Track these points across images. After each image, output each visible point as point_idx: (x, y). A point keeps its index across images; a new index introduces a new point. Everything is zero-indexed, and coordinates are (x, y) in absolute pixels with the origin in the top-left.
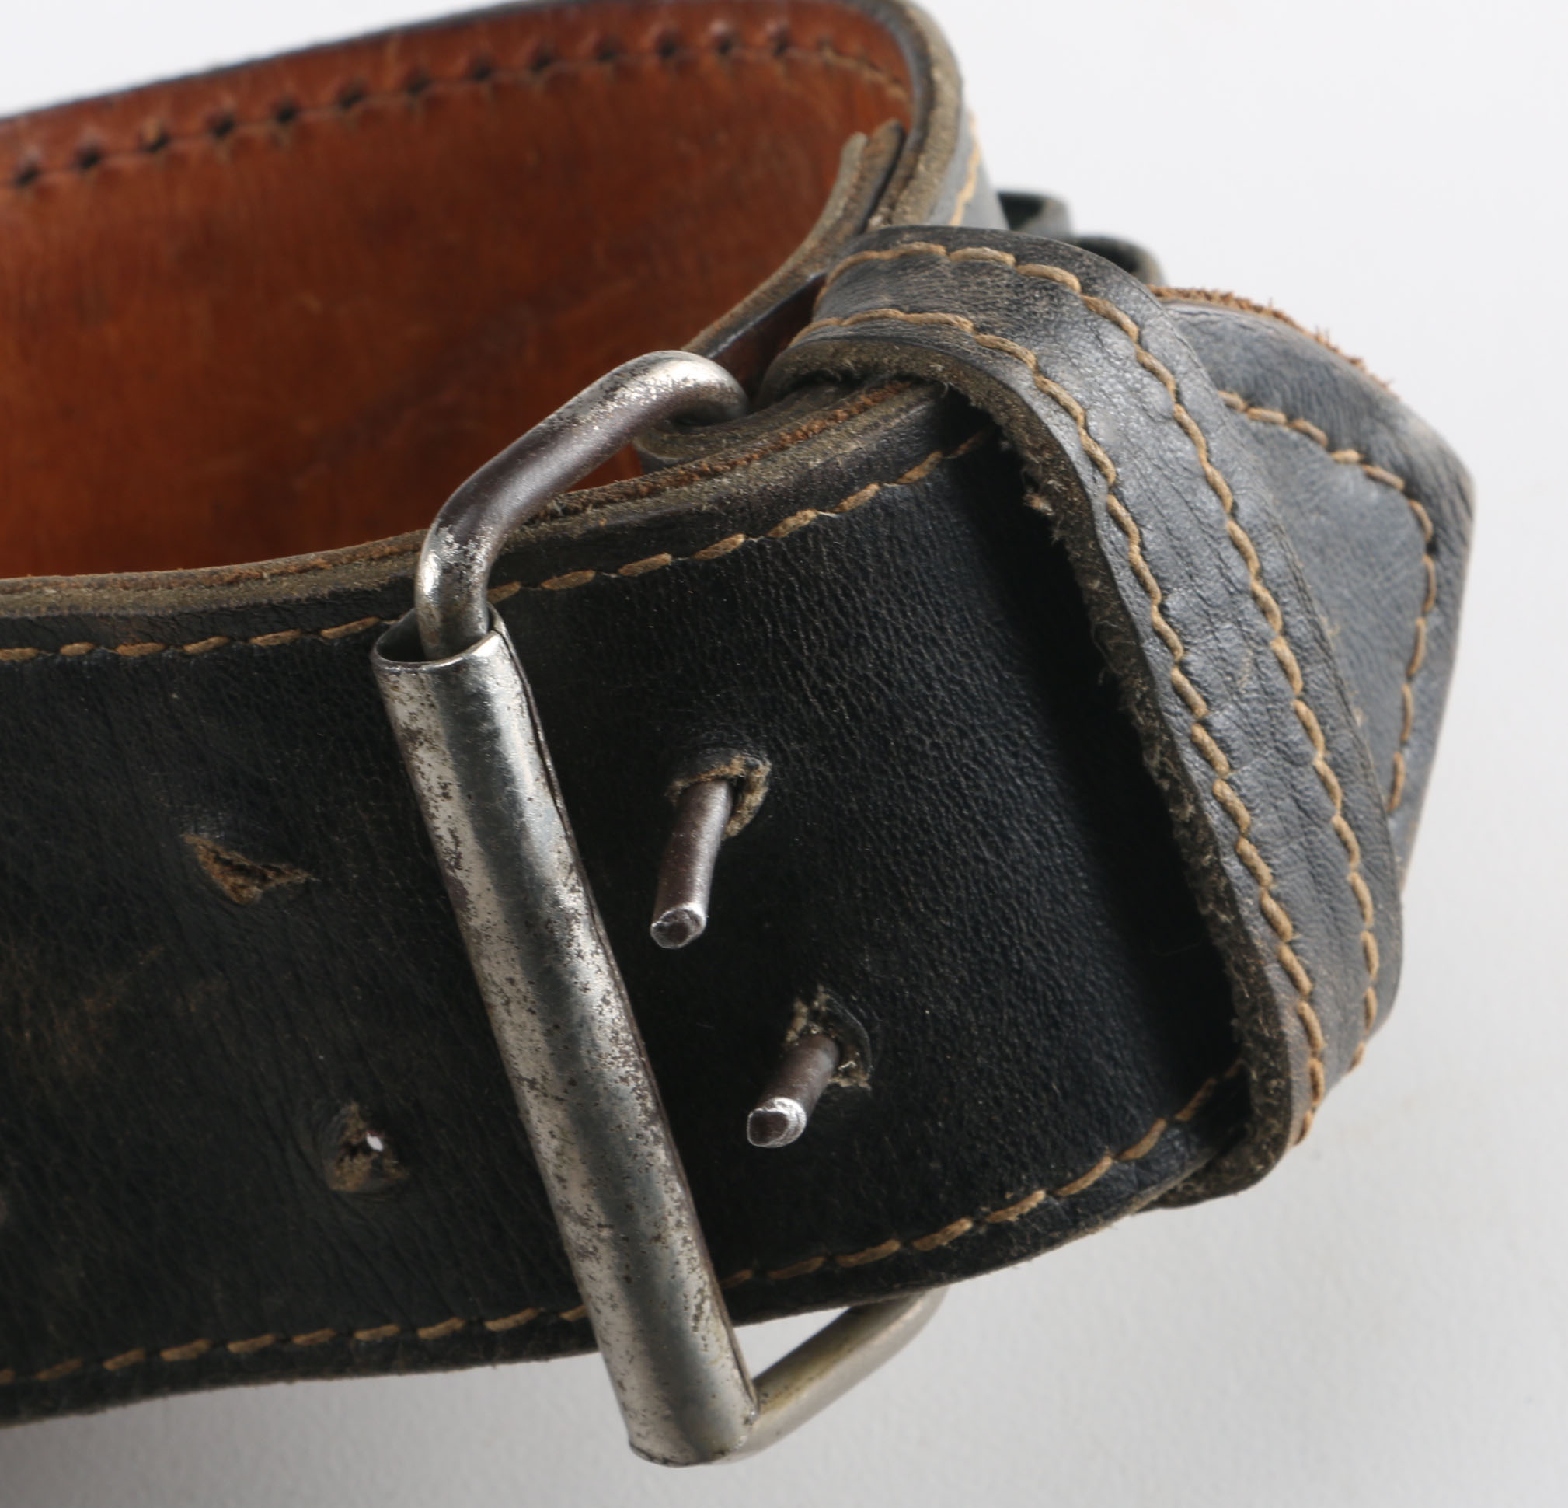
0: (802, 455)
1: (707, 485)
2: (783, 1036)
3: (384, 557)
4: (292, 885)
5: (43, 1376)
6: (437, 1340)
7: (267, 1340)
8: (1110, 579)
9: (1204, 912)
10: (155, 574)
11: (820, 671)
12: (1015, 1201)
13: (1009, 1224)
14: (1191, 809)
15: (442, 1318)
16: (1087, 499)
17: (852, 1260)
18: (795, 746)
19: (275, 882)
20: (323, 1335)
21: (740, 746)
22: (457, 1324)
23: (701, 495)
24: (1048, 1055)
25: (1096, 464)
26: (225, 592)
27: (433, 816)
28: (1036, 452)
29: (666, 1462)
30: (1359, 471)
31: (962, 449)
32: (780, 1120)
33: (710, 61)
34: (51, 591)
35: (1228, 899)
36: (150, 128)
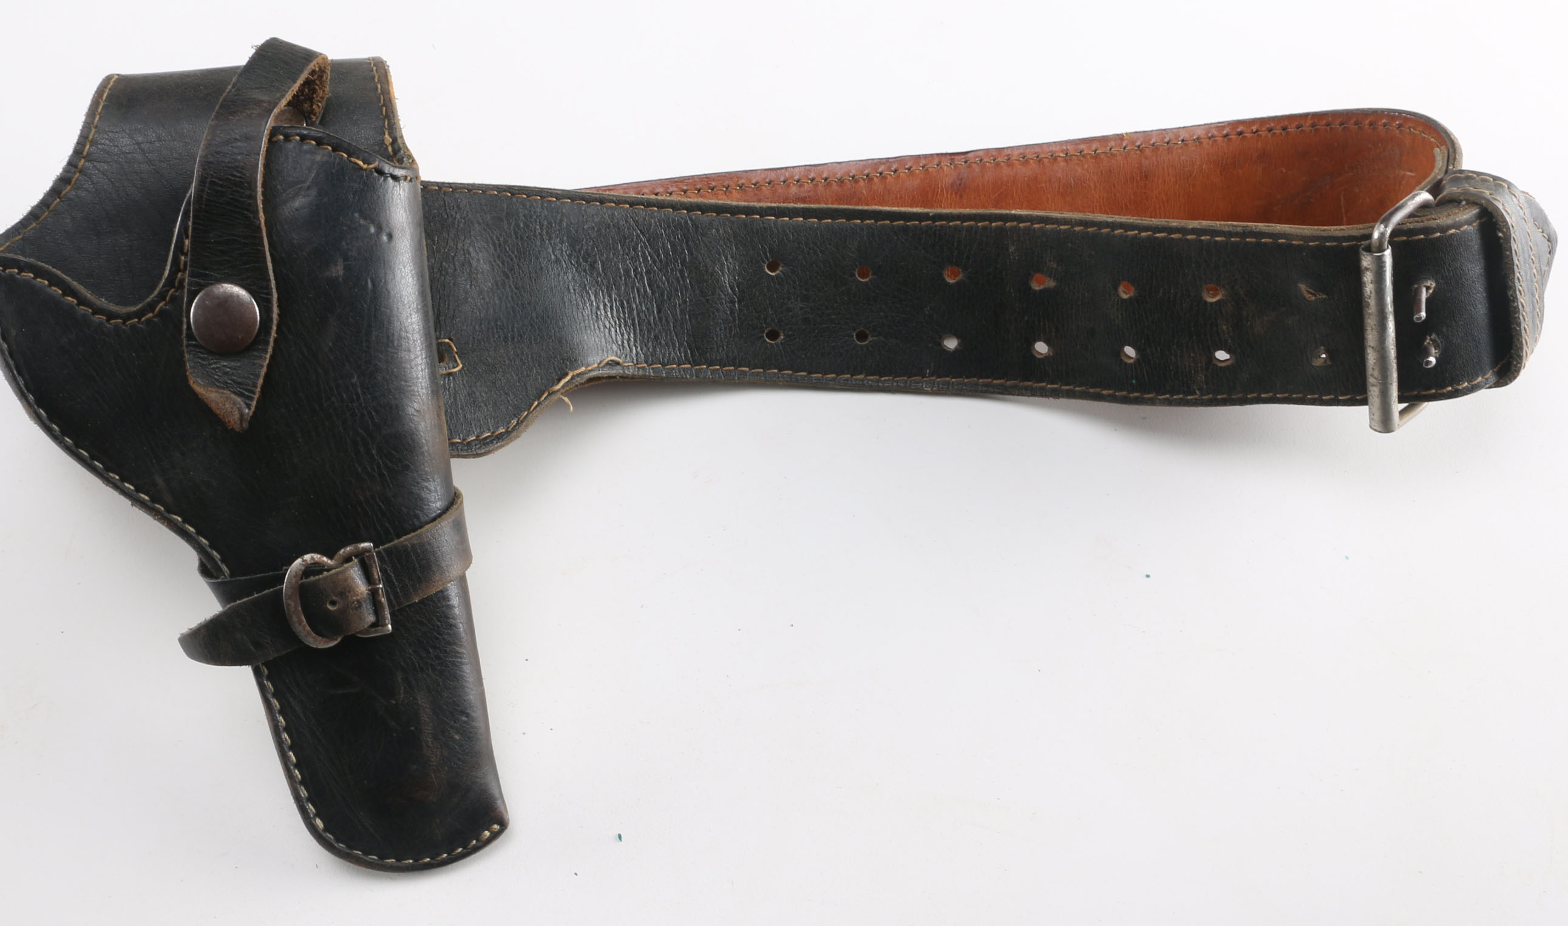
0: (1455, 217)
1: (1434, 221)
2: (1423, 343)
3: (1360, 229)
4: (1322, 298)
5: (1233, 397)
6: (1326, 399)
7: (1287, 395)
8: (1511, 253)
9: (1513, 327)
10: (1304, 227)
11: (1449, 265)
12: (1461, 384)
13: (1459, 389)
14: (1516, 304)
15: (1329, 395)
16: (1510, 234)
17: (1424, 393)
18: (1441, 281)
19: (1318, 296)
20: (1300, 395)
21: (1429, 279)
22: (1332, 397)
23: (1433, 224)
24: (1475, 353)
25: (1513, 226)
26: (1322, 232)
27: (1366, 287)
28: (1502, 223)
29: (1380, 432)
30: (1541, 234)
31: (1484, 220)
32: (1431, 362)
33: (1381, 128)
34: (1278, 228)
35: (1519, 325)
36: (1254, 128)
